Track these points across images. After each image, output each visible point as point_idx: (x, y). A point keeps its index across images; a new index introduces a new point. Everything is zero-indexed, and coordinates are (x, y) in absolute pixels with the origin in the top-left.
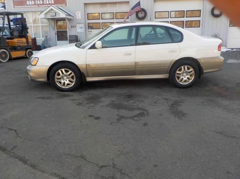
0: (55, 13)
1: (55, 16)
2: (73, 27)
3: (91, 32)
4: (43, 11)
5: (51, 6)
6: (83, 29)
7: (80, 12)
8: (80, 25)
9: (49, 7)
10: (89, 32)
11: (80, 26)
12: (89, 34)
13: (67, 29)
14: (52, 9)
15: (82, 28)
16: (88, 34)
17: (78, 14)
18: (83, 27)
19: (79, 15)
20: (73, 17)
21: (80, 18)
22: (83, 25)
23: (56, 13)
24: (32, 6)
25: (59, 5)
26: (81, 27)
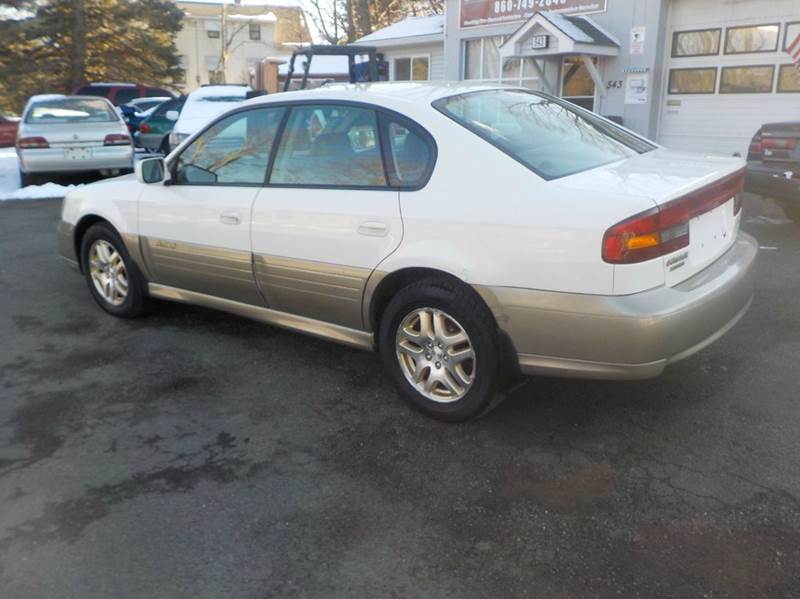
0: (548, 37)
1: (547, 46)
2: (614, 85)
3: (678, 103)
4: (512, 35)
5: (538, 16)
6: (644, 95)
7: (644, 28)
8: (639, 78)
9: (530, 19)
10: (669, 103)
11: (634, 84)
12: (669, 112)
13: (592, 94)
14: (538, 26)
15: (644, 89)
16: (664, 112)
17: (636, 36)
18: (645, 85)
19: (640, 40)
20: (618, 47)
21: (641, 50)
22: (645, 79)
23: (551, 39)
24: (505, 18)
25: (581, 8)
26: (639, 84)
